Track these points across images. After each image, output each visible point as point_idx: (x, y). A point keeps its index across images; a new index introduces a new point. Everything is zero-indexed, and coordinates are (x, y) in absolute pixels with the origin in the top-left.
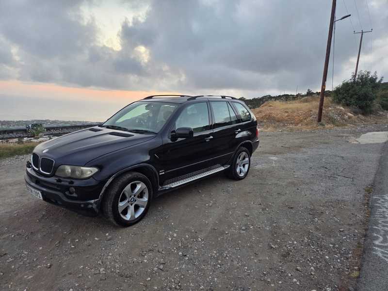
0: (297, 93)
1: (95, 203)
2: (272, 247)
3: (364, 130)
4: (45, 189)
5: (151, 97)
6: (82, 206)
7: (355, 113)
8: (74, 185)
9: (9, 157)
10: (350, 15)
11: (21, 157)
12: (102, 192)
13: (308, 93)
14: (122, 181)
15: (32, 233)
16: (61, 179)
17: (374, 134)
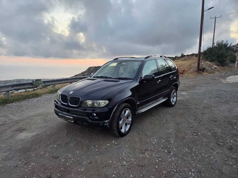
0: (175, 56)
1: (108, 122)
2: (220, 145)
3: (226, 75)
4: (75, 116)
5: (117, 59)
6: (101, 124)
7: (218, 65)
8: (95, 111)
9: (23, 100)
10: (213, 7)
11: (31, 100)
12: (112, 115)
13: (181, 55)
14: (120, 108)
15: (66, 143)
16: (86, 108)
17: (234, 77)
